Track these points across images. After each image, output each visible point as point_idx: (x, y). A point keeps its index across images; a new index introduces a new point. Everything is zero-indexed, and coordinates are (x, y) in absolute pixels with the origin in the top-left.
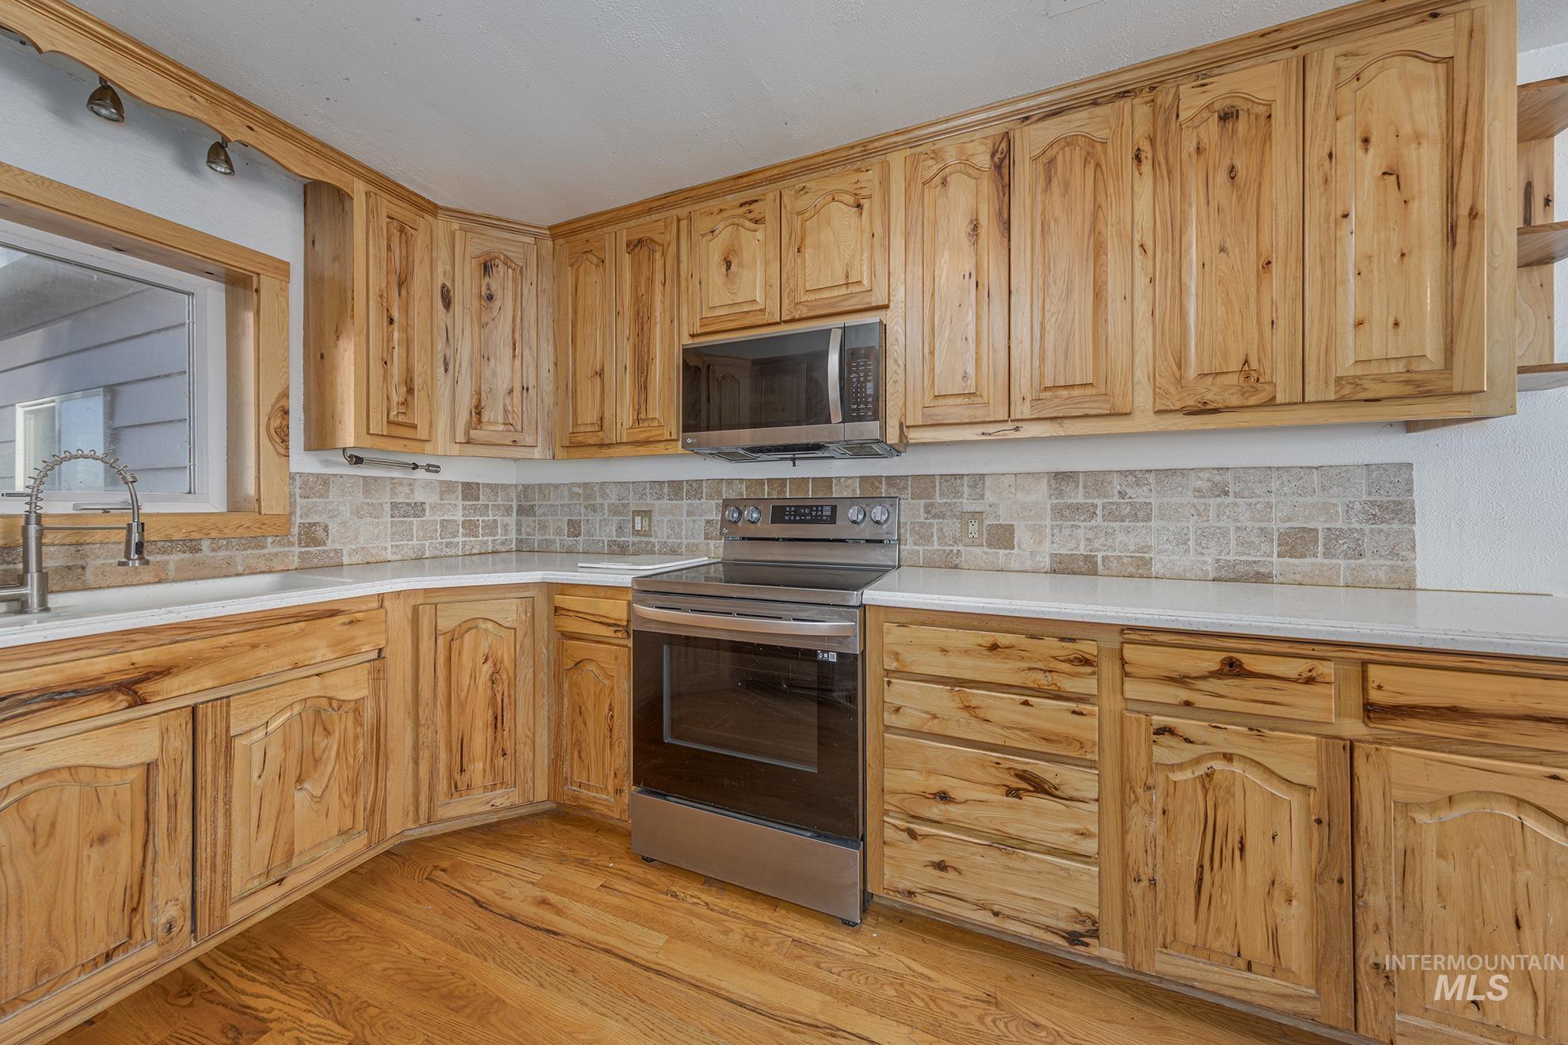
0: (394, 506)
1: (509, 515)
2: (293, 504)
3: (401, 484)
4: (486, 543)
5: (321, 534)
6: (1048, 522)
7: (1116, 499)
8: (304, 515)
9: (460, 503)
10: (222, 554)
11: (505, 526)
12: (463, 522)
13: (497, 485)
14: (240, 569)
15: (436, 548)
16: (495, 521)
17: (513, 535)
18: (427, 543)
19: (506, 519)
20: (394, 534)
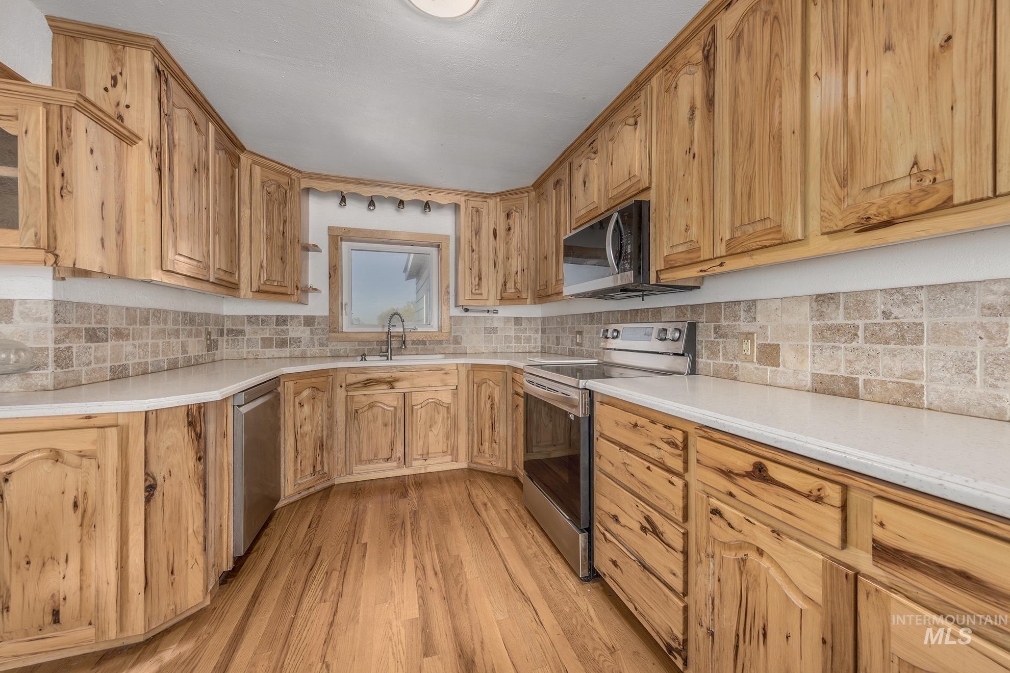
0: (485, 329)
1: (538, 333)
2: (451, 328)
3: (488, 319)
4: (525, 347)
5: (460, 340)
6: (810, 343)
7: (880, 319)
8: (455, 333)
9: (513, 327)
10: (432, 346)
11: (535, 339)
12: (515, 336)
13: (531, 318)
14: (436, 352)
15: (502, 348)
16: (530, 336)
17: (539, 344)
18: (498, 346)
19: (536, 335)
20: (485, 341)
